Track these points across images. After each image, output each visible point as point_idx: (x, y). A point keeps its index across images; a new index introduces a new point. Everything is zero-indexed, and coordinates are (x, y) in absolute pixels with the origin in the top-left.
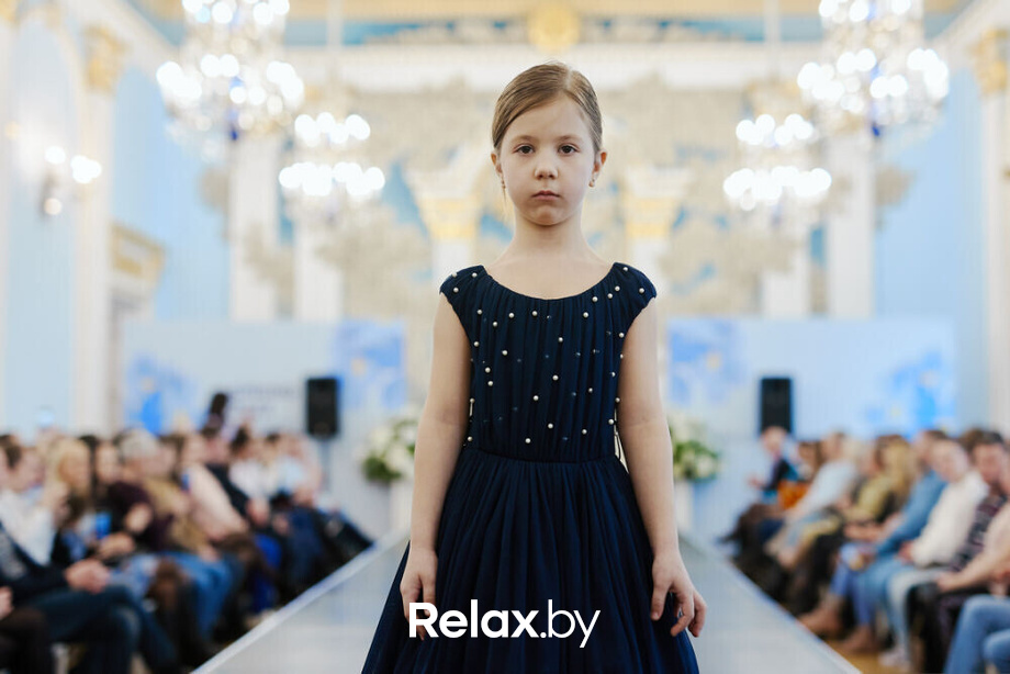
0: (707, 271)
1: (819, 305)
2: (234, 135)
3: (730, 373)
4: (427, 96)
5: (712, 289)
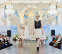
0: (46, 21)
1: (57, 24)
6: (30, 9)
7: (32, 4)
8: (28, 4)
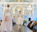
2: (3, 6)
3: (27, 18)
4: (13, 4)
5: (26, 14)
6: (18, 7)
7: (19, 5)
8: (17, 4)
